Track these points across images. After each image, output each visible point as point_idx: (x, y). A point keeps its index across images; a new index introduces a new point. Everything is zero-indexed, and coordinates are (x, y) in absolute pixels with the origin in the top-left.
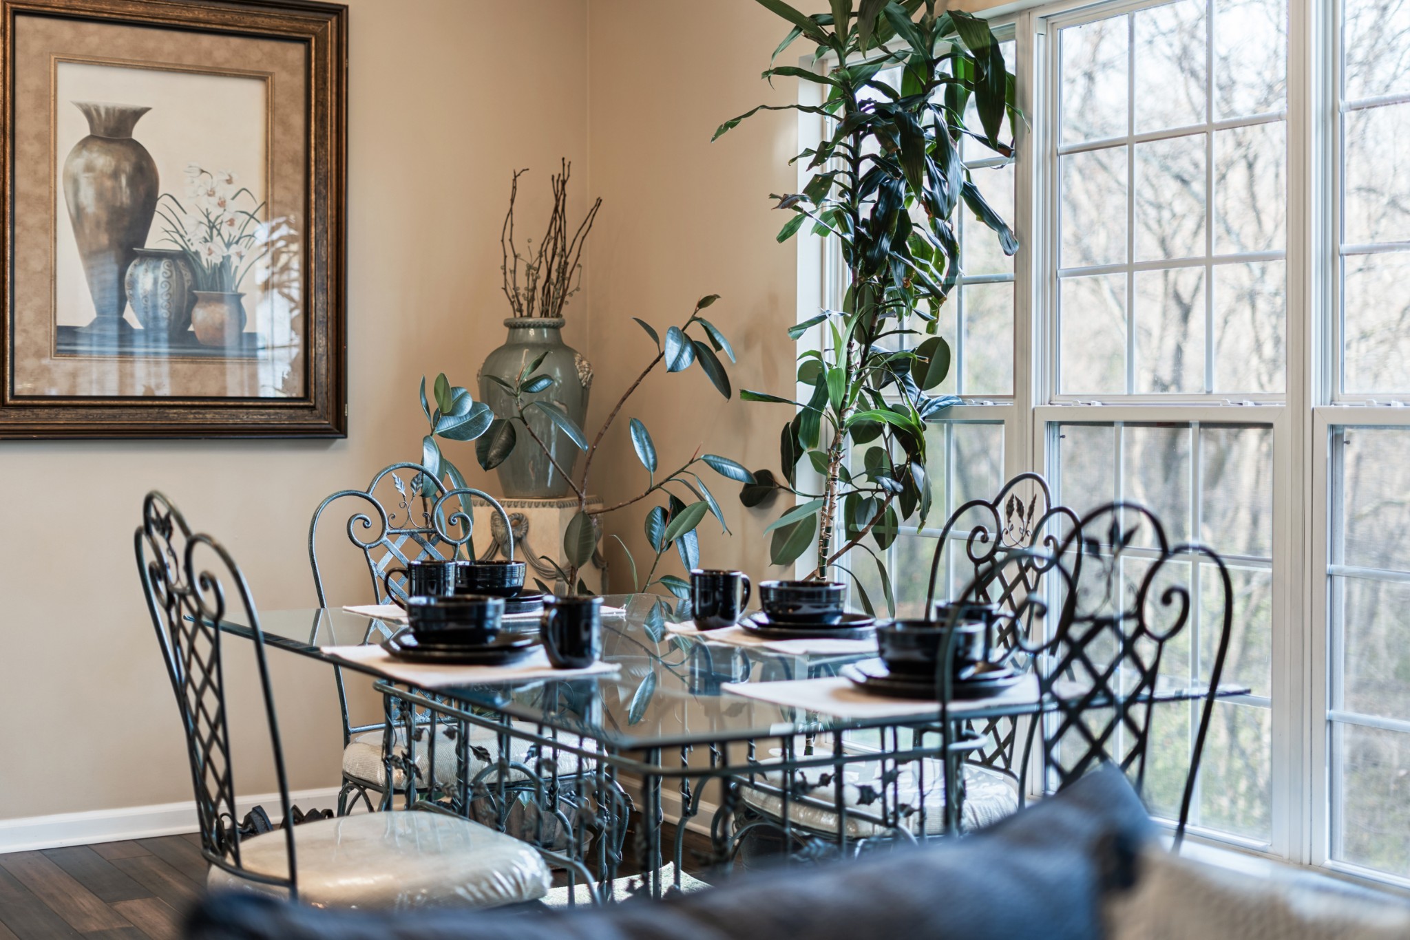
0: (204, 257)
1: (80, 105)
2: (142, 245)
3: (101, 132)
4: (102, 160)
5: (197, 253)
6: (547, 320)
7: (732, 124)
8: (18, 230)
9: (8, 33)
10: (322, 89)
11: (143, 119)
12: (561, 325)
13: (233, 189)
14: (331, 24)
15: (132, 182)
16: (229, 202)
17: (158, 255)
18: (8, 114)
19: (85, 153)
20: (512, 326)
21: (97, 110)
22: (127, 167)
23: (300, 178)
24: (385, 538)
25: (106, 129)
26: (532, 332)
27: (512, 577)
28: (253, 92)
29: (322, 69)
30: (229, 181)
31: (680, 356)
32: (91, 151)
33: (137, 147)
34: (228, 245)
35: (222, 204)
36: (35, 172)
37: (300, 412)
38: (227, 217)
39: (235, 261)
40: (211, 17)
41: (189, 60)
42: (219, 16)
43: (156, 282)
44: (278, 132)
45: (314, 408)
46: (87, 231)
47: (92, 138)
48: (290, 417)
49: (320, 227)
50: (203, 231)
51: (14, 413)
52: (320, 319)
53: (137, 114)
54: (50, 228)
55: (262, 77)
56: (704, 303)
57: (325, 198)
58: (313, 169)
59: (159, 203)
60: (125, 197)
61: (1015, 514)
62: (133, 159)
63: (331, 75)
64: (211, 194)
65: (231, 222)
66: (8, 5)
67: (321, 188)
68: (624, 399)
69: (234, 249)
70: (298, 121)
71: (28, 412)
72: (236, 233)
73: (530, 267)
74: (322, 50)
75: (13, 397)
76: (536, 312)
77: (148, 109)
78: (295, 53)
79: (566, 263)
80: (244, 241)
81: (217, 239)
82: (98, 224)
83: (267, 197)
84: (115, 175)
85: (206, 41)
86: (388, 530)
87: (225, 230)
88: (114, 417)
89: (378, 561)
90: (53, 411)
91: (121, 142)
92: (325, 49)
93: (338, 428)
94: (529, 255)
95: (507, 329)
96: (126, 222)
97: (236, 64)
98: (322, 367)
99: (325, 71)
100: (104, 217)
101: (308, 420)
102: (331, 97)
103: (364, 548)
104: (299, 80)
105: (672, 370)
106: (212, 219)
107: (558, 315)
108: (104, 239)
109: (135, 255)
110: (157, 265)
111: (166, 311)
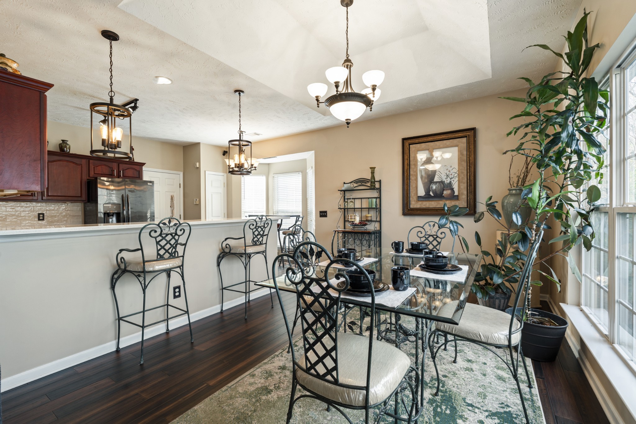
0: (446, 182)
2: (434, 181)
5: (444, 181)
9: (408, 148)
10: (470, 145)
11: (433, 159)
13: (452, 168)
14: (473, 132)
16: (451, 171)
17: (436, 182)
18: (408, 161)
23: (466, 164)
25: (426, 161)
26: (515, 191)
28: (456, 149)
30: (451, 167)
33: (433, 163)
34: (451, 179)
35: (449, 171)
38: (450, 174)
39: (452, 182)
41: (442, 146)
42: (448, 136)
43: (436, 187)
45: (469, 209)
46: (423, 179)
47: (424, 163)
50: (446, 177)
51: (410, 211)
54: (416, 180)
55: (457, 146)
58: (468, 162)
59: (437, 173)
60: (430, 172)
63: (472, 142)
64: (447, 170)
65: (451, 175)
67: (471, 165)
69: (452, 179)
71: (413, 211)
72: (452, 176)
73: (517, 176)
75: (410, 208)
78: (464, 140)
80: (454, 178)
81: (448, 178)
82: (425, 178)
83: (459, 168)
85: (445, 141)
88: (428, 211)
90: (417, 210)
91: (430, 163)
92: (471, 137)
93: (475, 212)
95: (509, 191)
96: (430, 177)
97: (452, 145)
98: (471, 201)
100: (426, 176)
102: (472, 147)
103: (420, 238)
104: (465, 145)
106: (447, 174)
108: (426, 180)
109: (432, 183)
110: (436, 184)
111: (438, 192)
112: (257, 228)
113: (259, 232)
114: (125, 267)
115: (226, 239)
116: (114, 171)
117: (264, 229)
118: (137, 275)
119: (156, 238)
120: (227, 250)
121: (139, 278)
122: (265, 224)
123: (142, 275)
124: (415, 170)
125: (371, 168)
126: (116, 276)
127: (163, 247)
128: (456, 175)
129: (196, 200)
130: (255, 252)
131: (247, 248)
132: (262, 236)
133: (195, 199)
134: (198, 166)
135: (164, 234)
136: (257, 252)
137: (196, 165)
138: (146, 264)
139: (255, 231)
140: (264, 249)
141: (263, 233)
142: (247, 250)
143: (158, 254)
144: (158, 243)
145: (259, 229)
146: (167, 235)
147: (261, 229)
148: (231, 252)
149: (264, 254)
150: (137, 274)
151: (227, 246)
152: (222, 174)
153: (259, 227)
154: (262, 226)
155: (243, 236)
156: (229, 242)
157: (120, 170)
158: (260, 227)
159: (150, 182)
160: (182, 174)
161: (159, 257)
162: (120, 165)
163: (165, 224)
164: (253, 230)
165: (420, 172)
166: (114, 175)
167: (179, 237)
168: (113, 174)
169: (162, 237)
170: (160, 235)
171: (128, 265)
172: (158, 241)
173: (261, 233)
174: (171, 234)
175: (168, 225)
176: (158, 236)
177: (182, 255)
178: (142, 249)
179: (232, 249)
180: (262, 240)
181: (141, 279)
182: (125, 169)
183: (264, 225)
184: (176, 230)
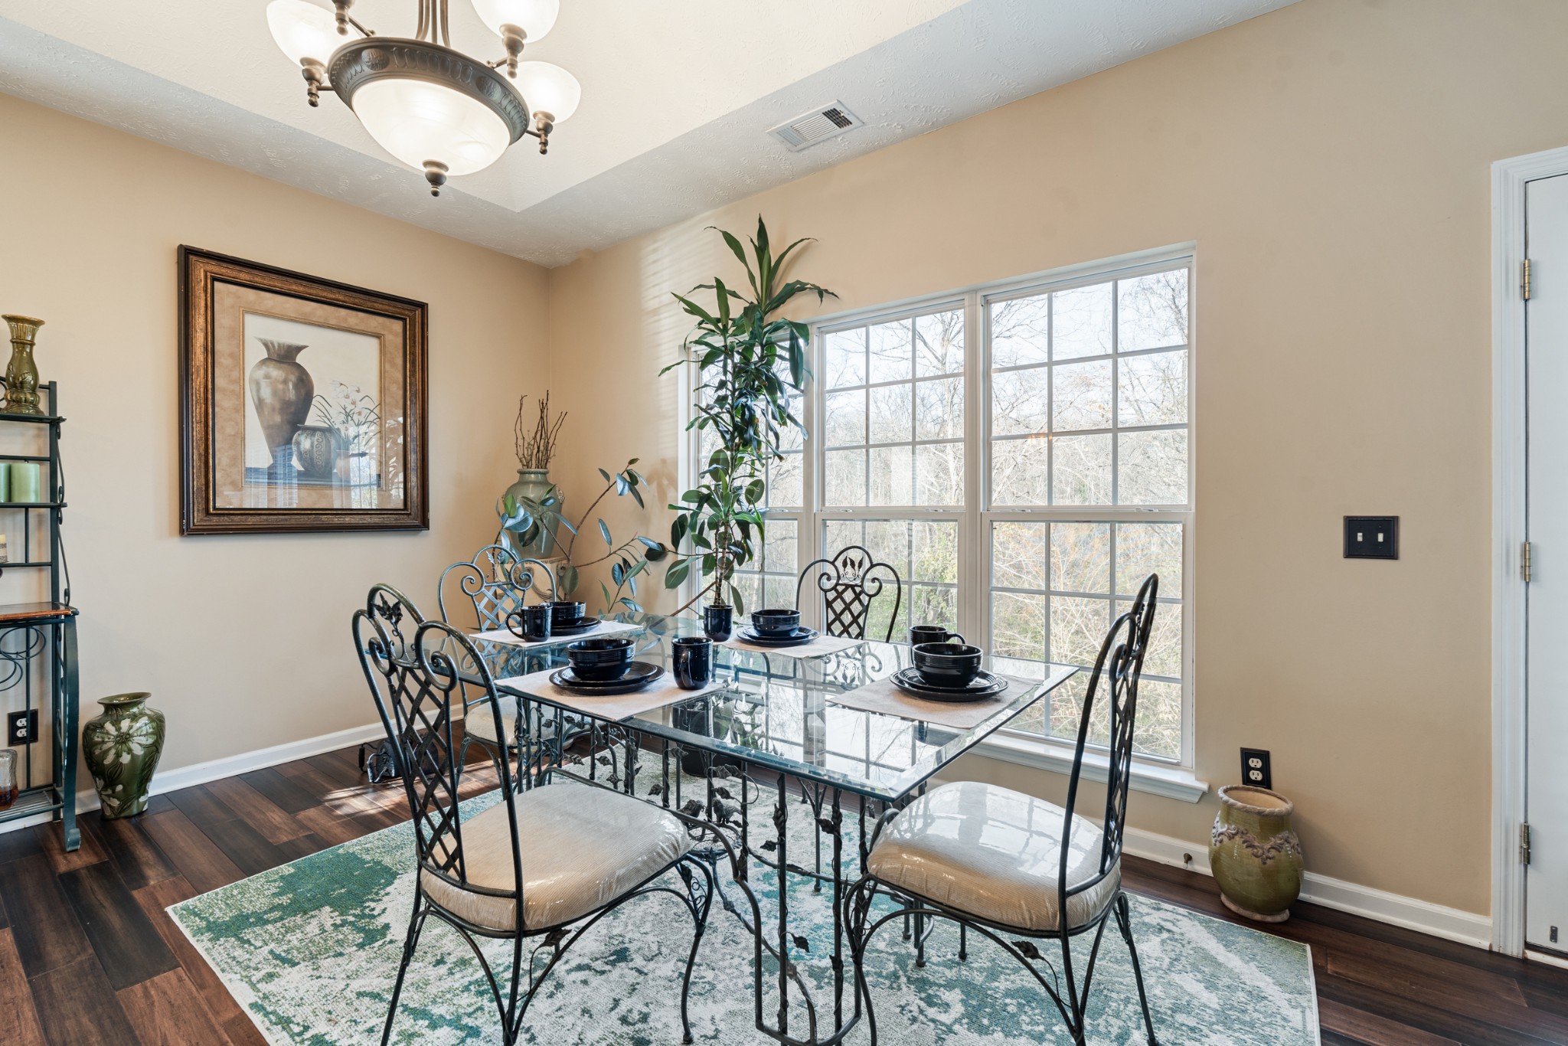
0: (343, 431)
1: (261, 340)
2: (304, 423)
3: (275, 357)
4: (276, 372)
5: (338, 429)
6: (541, 470)
7: (668, 369)
8: (216, 409)
9: (209, 290)
10: (413, 346)
11: (303, 352)
12: (547, 472)
13: (361, 395)
14: (418, 312)
15: (296, 387)
16: (358, 402)
17: (313, 430)
18: (209, 339)
19: (264, 367)
20: (522, 473)
21: (272, 344)
22: (293, 378)
23: (401, 392)
24: (483, 589)
25: (278, 355)
26: (533, 476)
27: (579, 612)
28: (373, 344)
29: (413, 336)
30: (358, 391)
31: (624, 488)
32: (268, 367)
33: (299, 366)
34: (357, 426)
35: (354, 403)
36: (229, 376)
37: (402, 516)
38: (357, 410)
39: (361, 435)
40: (346, 299)
41: (333, 322)
42: (351, 299)
43: (312, 443)
44: (388, 366)
45: (410, 514)
46: (266, 413)
47: (268, 359)
48: (396, 519)
49: (412, 419)
50: (342, 417)
51: (215, 519)
52: (413, 467)
53: (299, 349)
54: (240, 409)
55: (378, 336)
56: (632, 462)
57: (415, 404)
58: (408, 388)
59: (314, 400)
60: (291, 394)
61: (849, 566)
62: (297, 374)
63: (418, 339)
64: (347, 397)
65: (360, 413)
66: (209, 274)
67: (413, 398)
68: (590, 509)
69: (361, 428)
70: (399, 361)
71: (226, 518)
72: (362, 419)
73: (529, 444)
74: (413, 325)
75: (215, 508)
76: (534, 466)
77: (305, 347)
78: (397, 326)
79: (548, 442)
80: (367, 425)
81: (350, 422)
82: (273, 410)
83: (381, 400)
84: (285, 382)
85: (343, 312)
86: (485, 584)
87: (356, 417)
88: (286, 520)
89: (480, 602)
90: (244, 517)
91: (289, 364)
92: (415, 325)
93: (424, 524)
94: (529, 438)
95: (519, 474)
96: (292, 409)
97: (361, 327)
98: (415, 493)
99: (415, 337)
100: (277, 406)
101: (408, 521)
102: (418, 351)
103: (471, 596)
104: (400, 340)
105: (620, 495)
106: (348, 410)
107: (546, 468)
108: (278, 419)
109: (299, 429)
110: (313, 435)
111: (320, 461)
124: (235, 374)
125: (10, 319)
128: (373, 417)
165: (254, 387)
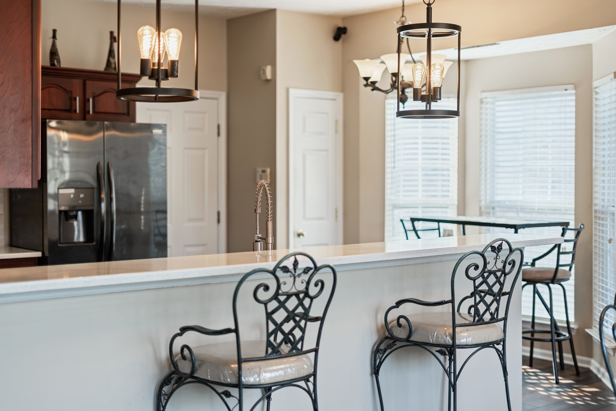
112: (486, 275)
113: (490, 287)
114: (193, 370)
115: (399, 303)
116: (75, 99)
117: (502, 280)
118: (223, 393)
119: (266, 304)
120: (401, 334)
121: (227, 400)
122: (507, 265)
123: (234, 392)
126: (166, 389)
127: (279, 327)
129: (264, 171)
130: (480, 342)
131: (458, 329)
132: (497, 297)
133: (260, 170)
134: (269, 76)
135: (283, 294)
136: (484, 341)
137: (264, 73)
138: (244, 365)
139: (481, 284)
140: (501, 336)
141: (501, 289)
142: (457, 336)
143: (269, 344)
144: (269, 316)
145: (492, 280)
146: (289, 296)
147: (497, 277)
148: (412, 339)
149: (500, 347)
150: (221, 389)
151: (402, 321)
152: (331, 94)
153: (490, 272)
154: (499, 270)
155: (450, 298)
156: (407, 309)
157: (87, 97)
158: (494, 273)
159: (158, 126)
160: (223, 97)
161: (270, 350)
162: (89, 83)
163: (285, 269)
164: (474, 280)
166: (76, 111)
167: (311, 301)
168: (73, 108)
169: (279, 301)
170: (275, 297)
171: (200, 366)
172: (269, 310)
173: (496, 289)
174: (297, 295)
175: (293, 272)
176: (270, 300)
177: (314, 346)
178: (236, 331)
179: (416, 330)
180: (497, 309)
181: (232, 402)
182: (98, 92)
183: (504, 267)
184: (308, 283)
